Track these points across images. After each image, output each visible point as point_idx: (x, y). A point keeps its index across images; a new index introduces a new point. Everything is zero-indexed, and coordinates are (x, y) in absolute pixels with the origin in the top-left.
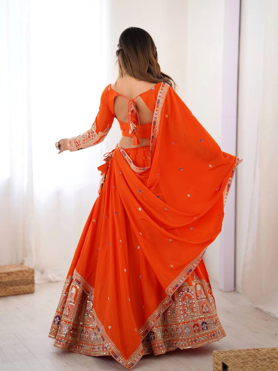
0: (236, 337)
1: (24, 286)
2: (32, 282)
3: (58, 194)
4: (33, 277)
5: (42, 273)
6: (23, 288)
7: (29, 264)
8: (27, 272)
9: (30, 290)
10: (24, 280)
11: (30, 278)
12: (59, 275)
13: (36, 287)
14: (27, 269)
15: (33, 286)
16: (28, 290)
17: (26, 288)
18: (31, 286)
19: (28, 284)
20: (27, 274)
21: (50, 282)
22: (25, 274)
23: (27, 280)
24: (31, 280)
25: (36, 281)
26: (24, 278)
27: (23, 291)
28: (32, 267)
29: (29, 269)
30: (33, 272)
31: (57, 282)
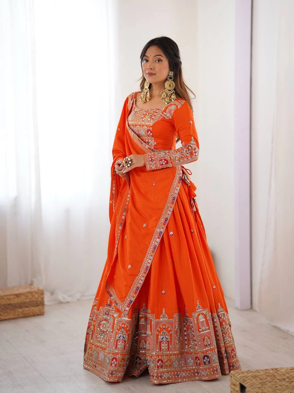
0: (254, 357)
1: (33, 308)
2: (42, 304)
3: (67, 212)
4: (43, 298)
5: (52, 293)
6: (33, 309)
7: (39, 285)
8: (36, 293)
9: (40, 312)
10: (33, 301)
11: (40, 299)
12: (70, 296)
13: (46, 309)
14: (36, 290)
15: (43, 308)
16: (38, 312)
17: (36, 310)
18: (40, 307)
19: (38, 306)
20: (36, 296)
21: (61, 303)
22: (34, 296)
23: (37, 301)
24: (40, 301)
25: (46, 303)
26: (34, 299)
27: (33, 313)
28: (41, 288)
29: (39, 290)
30: (42, 293)
31: (68, 302)
